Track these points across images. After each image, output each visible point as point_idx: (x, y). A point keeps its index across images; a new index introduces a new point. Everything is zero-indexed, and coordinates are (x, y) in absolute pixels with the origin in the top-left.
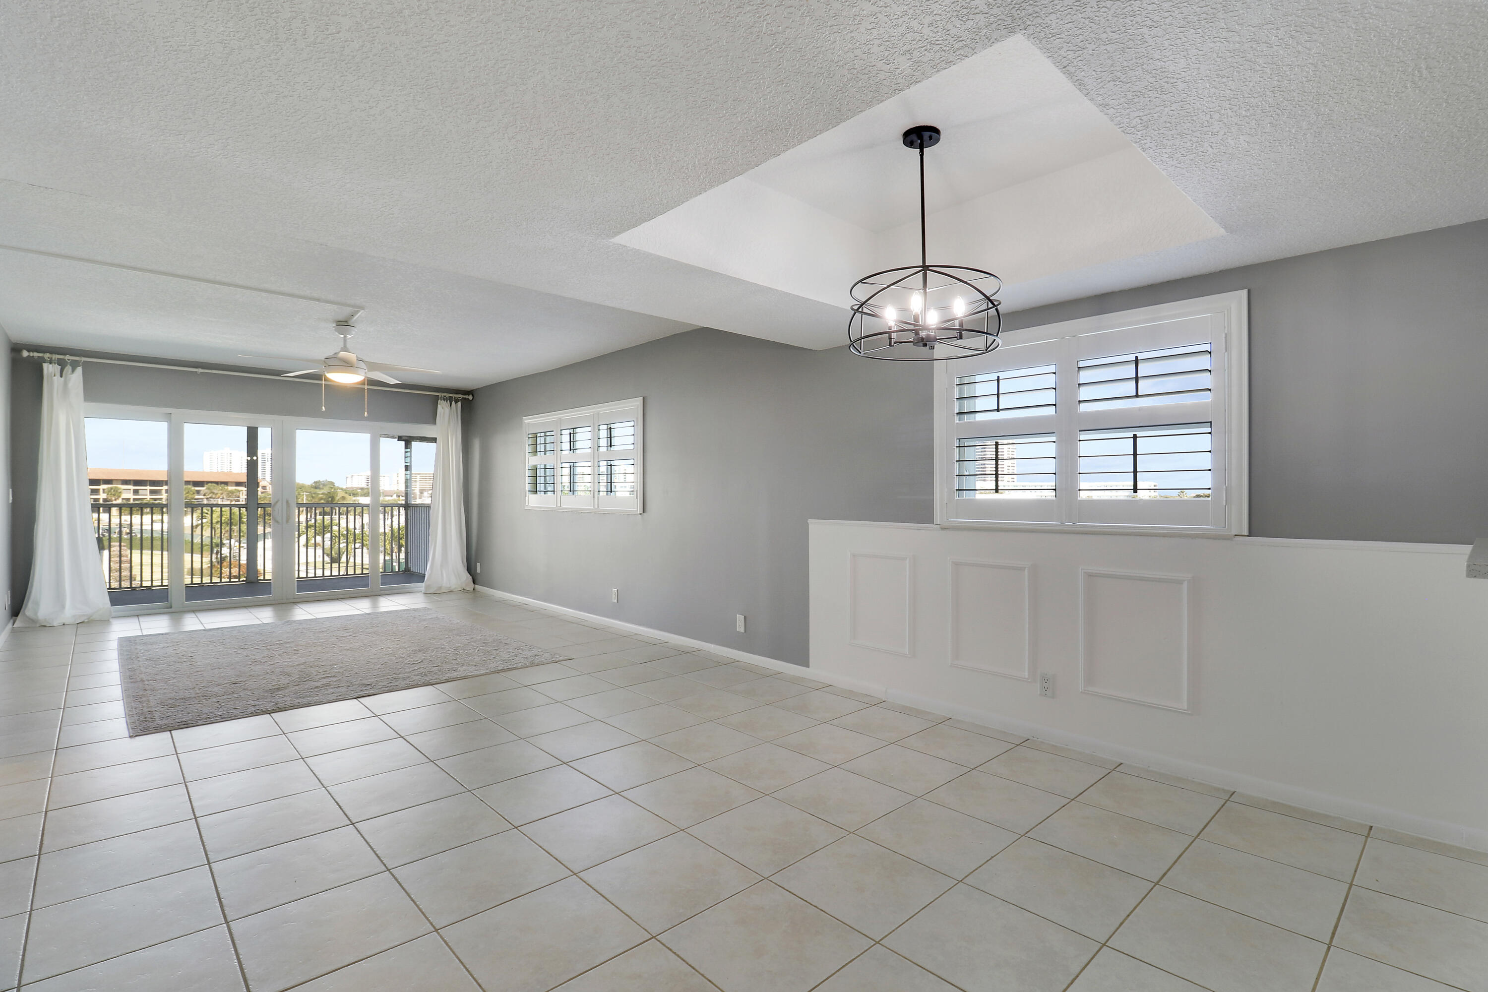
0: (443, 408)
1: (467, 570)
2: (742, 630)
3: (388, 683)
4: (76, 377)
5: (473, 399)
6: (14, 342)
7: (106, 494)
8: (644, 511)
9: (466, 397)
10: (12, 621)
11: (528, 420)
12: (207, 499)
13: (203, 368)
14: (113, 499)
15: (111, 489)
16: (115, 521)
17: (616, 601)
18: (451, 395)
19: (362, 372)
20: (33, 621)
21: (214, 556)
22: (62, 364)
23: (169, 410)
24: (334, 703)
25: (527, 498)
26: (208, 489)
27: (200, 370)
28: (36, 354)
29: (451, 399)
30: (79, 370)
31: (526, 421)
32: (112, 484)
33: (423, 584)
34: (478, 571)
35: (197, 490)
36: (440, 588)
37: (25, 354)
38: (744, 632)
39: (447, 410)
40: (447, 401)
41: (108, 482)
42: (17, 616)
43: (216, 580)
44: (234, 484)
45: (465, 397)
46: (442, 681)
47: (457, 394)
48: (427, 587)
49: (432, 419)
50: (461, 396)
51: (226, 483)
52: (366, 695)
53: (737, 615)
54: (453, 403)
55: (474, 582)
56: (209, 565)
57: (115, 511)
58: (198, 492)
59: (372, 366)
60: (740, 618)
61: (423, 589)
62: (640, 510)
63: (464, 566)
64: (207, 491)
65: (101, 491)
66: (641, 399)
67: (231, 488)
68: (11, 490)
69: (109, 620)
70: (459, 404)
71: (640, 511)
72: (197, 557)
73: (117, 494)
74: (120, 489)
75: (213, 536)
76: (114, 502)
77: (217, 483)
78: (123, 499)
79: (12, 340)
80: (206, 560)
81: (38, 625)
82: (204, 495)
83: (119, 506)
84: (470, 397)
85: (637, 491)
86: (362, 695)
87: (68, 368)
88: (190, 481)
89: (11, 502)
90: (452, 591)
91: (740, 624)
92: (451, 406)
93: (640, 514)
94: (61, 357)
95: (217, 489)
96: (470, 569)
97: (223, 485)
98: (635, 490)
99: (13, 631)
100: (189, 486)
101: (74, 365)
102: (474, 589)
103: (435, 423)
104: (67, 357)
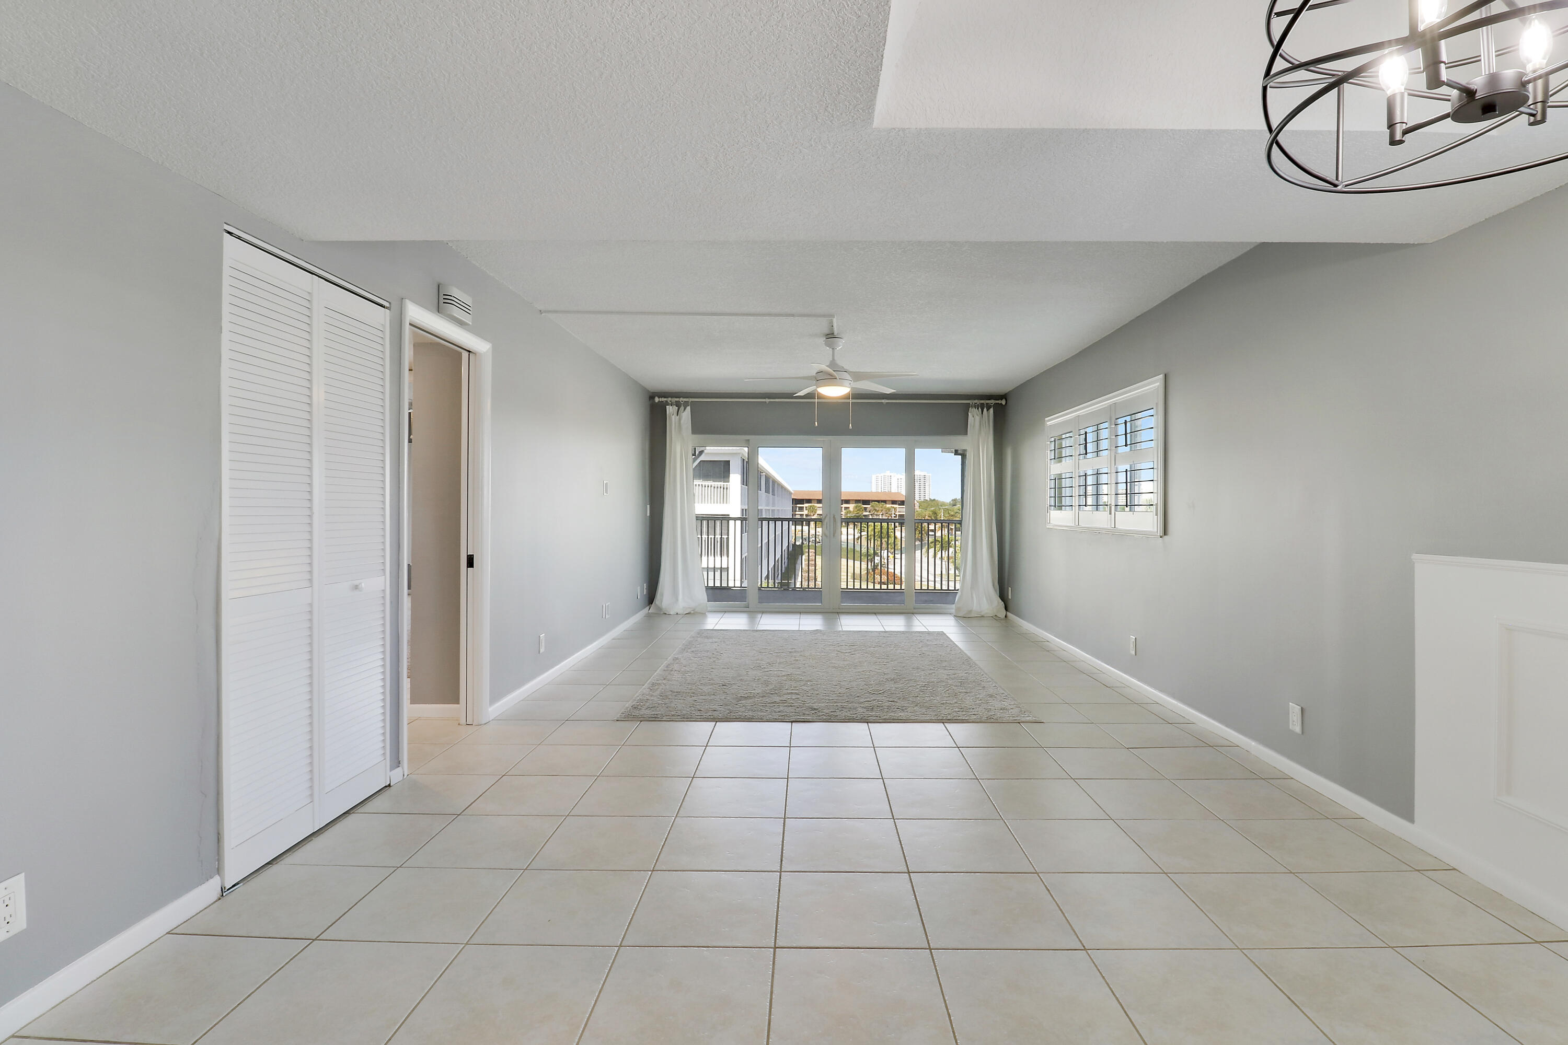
0: (974, 417)
1: (1000, 597)
2: (1297, 729)
3: (832, 712)
4: (686, 414)
5: (1006, 404)
6: (652, 391)
7: (807, 511)
8: (1165, 532)
9: (999, 402)
10: (648, 608)
11: (1052, 421)
12: (871, 515)
13: (769, 398)
14: (812, 514)
15: (811, 506)
16: (812, 532)
17: (1133, 653)
18: (982, 402)
19: (847, 383)
20: (659, 609)
21: (869, 564)
22: (678, 405)
23: (747, 437)
24: (770, 723)
25: (1048, 514)
26: (872, 506)
27: (767, 400)
28: (663, 399)
29: (982, 407)
30: (689, 408)
31: (1048, 423)
32: (811, 503)
33: (954, 606)
34: (1010, 597)
35: (865, 508)
36: (970, 612)
37: (657, 400)
38: (1301, 733)
39: (978, 418)
40: (978, 409)
41: (809, 501)
42: (652, 604)
43: (871, 586)
44: (891, 502)
45: (997, 402)
46: (880, 721)
47: (989, 400)
48: (958, 609)
49: (963, 430)
50: (993, 402)
51: (885, 502)
52: (803, 720)
53: (1290, 703)
54: (985, 410)
55: (1006, 609)
56: (866, 572)
57: (812, 524)
58: (865, 509)
59: (857, 376)
60: (1294, 710)
61: (953, 611)
62: (1160, 532)
63: (996, 591)
64: (871, 508)
65: (805, 508)
66: (1161, 376)
67: (888, 506)
68: (648, 506)
69: (705, 614)
70: (991, 410)
71: (1160, 534)
72: (857, 563)
73: (813, 510)
74: (816, 507)
75: (869, 548)
76: (813, 517)
77: (878, 501)
78: (818, 514)
79: (650, 390)
80: (864, 566)
81: (662, 613)
82: (870, 512)
83: (815, 520)
84: (1003, 402)
85: (1157, 505)
86: (799, 720)
87: (682, 408)
88: (860, 500)
89: (648, 515)
90: (983, 616)
91: (1295, 718)
92: (982, 414)
93: (1161, 537)
94: (677, 399)
95: (879, 506)
96: (1003, 596)
97: (882, 503)
98: (1154, 504)
99: (649, 616)
100: (860, 504)
101: (686, 405)
102: (1006, 616)
103: (966, 433)
104: (681, 399)
